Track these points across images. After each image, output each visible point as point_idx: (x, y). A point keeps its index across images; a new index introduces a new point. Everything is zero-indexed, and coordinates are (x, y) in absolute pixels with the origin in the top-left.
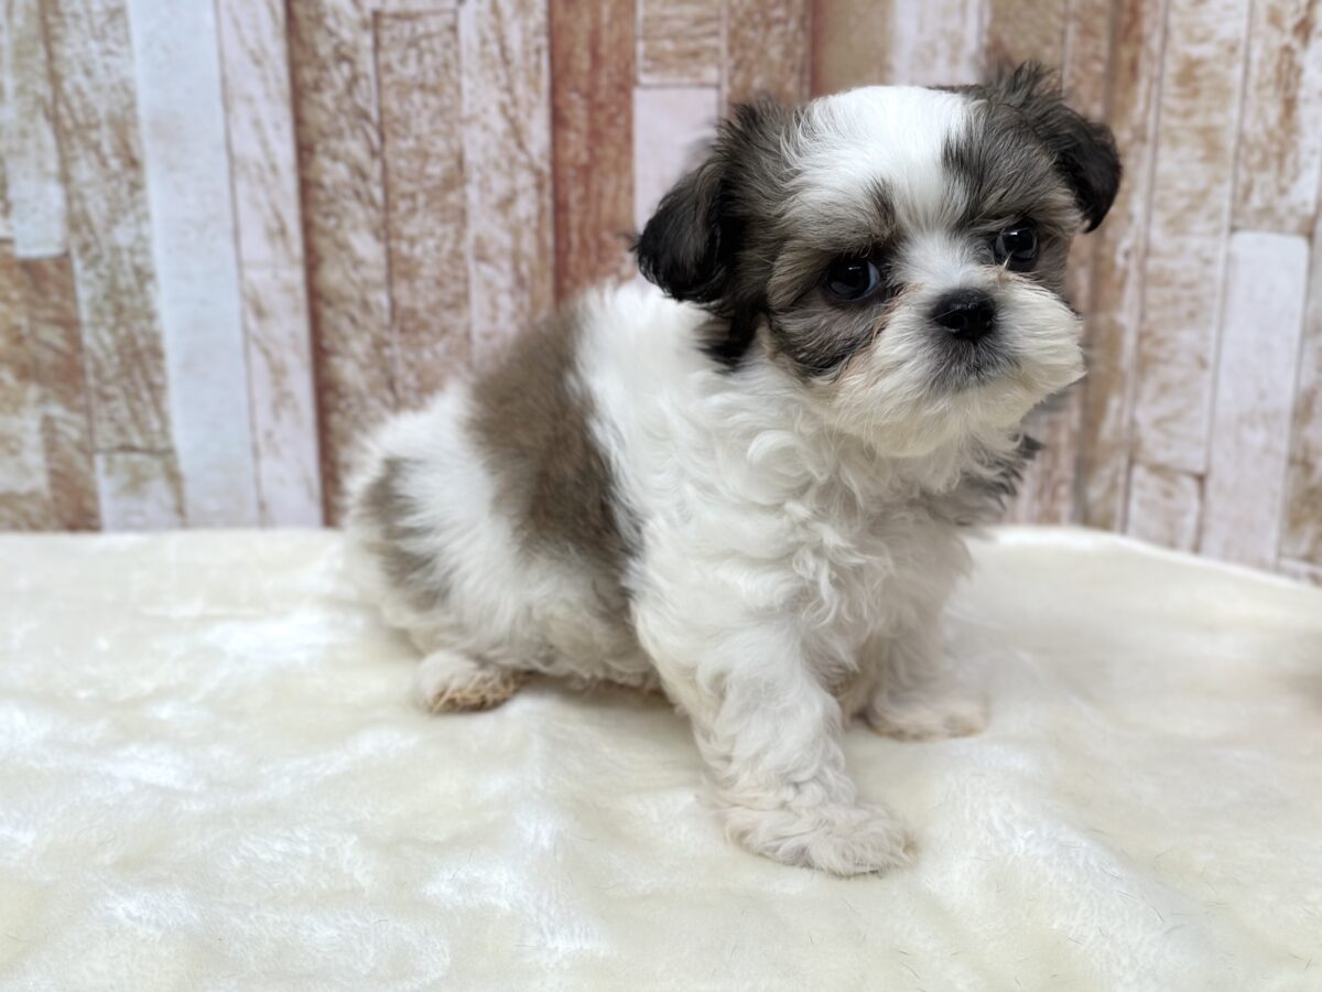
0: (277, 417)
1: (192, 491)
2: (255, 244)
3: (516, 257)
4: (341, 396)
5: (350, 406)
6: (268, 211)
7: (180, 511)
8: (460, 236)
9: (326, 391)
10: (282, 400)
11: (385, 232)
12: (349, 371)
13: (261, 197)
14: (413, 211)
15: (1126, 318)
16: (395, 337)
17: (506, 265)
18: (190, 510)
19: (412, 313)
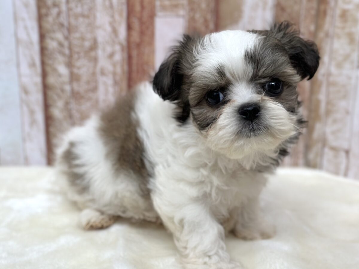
0: (32, 128)
6: (29, 57)
8: (95, 67)
9: (48, 119)
13: (27, 52)
16: (72, 101)
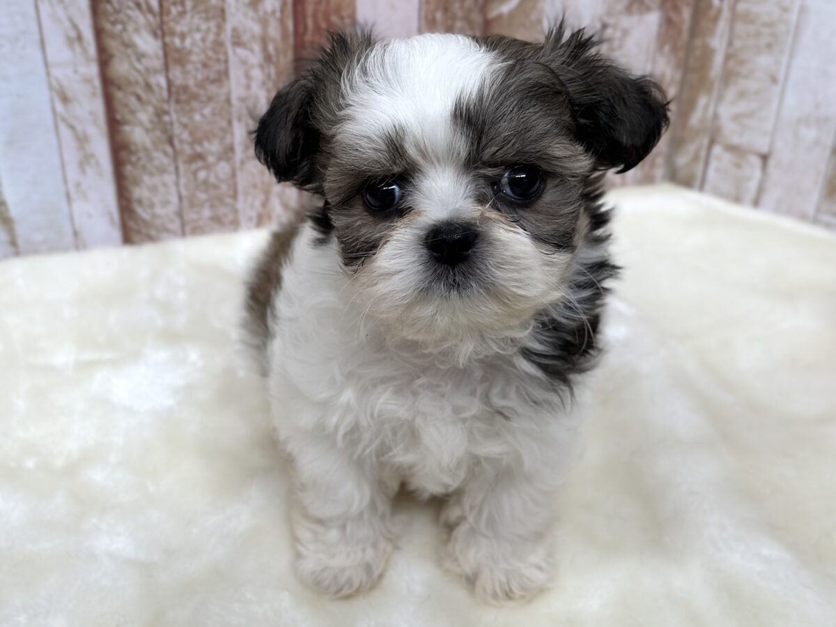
0: (84, 172)
1: (21, 230)
2: (58, 50)
3: (264, 41)
4: (131, 153)
5: (139, 159)
6: (67, 24)
7: (13, 243)
8: (220, 28)
9: (120, 151)
10: (86, 160)
11: (161, 31)
12: (137, 134)
13: (60, 12)
14: (182, 14)
15: (718, 42)
16: (172, 107)
17: (257, 47)
18: (20, 242)
19: (185, 88)
